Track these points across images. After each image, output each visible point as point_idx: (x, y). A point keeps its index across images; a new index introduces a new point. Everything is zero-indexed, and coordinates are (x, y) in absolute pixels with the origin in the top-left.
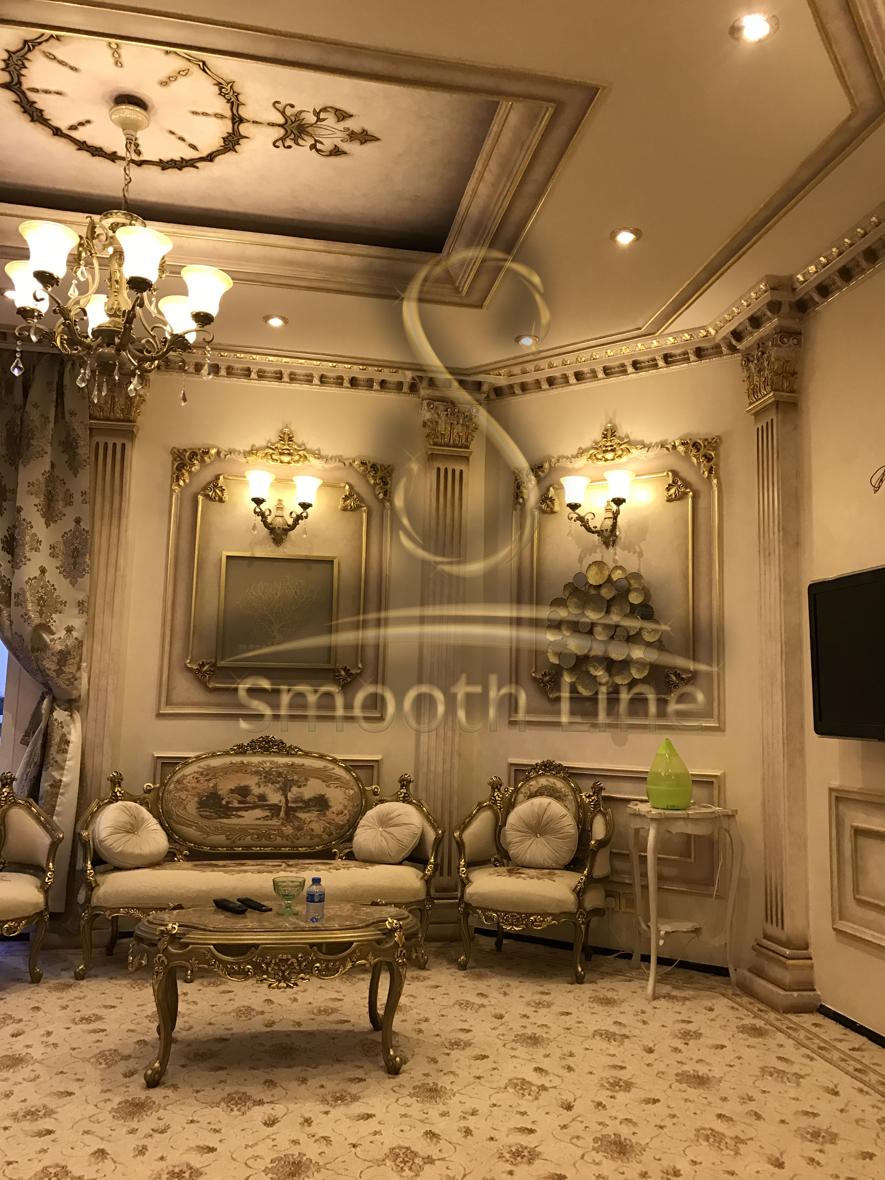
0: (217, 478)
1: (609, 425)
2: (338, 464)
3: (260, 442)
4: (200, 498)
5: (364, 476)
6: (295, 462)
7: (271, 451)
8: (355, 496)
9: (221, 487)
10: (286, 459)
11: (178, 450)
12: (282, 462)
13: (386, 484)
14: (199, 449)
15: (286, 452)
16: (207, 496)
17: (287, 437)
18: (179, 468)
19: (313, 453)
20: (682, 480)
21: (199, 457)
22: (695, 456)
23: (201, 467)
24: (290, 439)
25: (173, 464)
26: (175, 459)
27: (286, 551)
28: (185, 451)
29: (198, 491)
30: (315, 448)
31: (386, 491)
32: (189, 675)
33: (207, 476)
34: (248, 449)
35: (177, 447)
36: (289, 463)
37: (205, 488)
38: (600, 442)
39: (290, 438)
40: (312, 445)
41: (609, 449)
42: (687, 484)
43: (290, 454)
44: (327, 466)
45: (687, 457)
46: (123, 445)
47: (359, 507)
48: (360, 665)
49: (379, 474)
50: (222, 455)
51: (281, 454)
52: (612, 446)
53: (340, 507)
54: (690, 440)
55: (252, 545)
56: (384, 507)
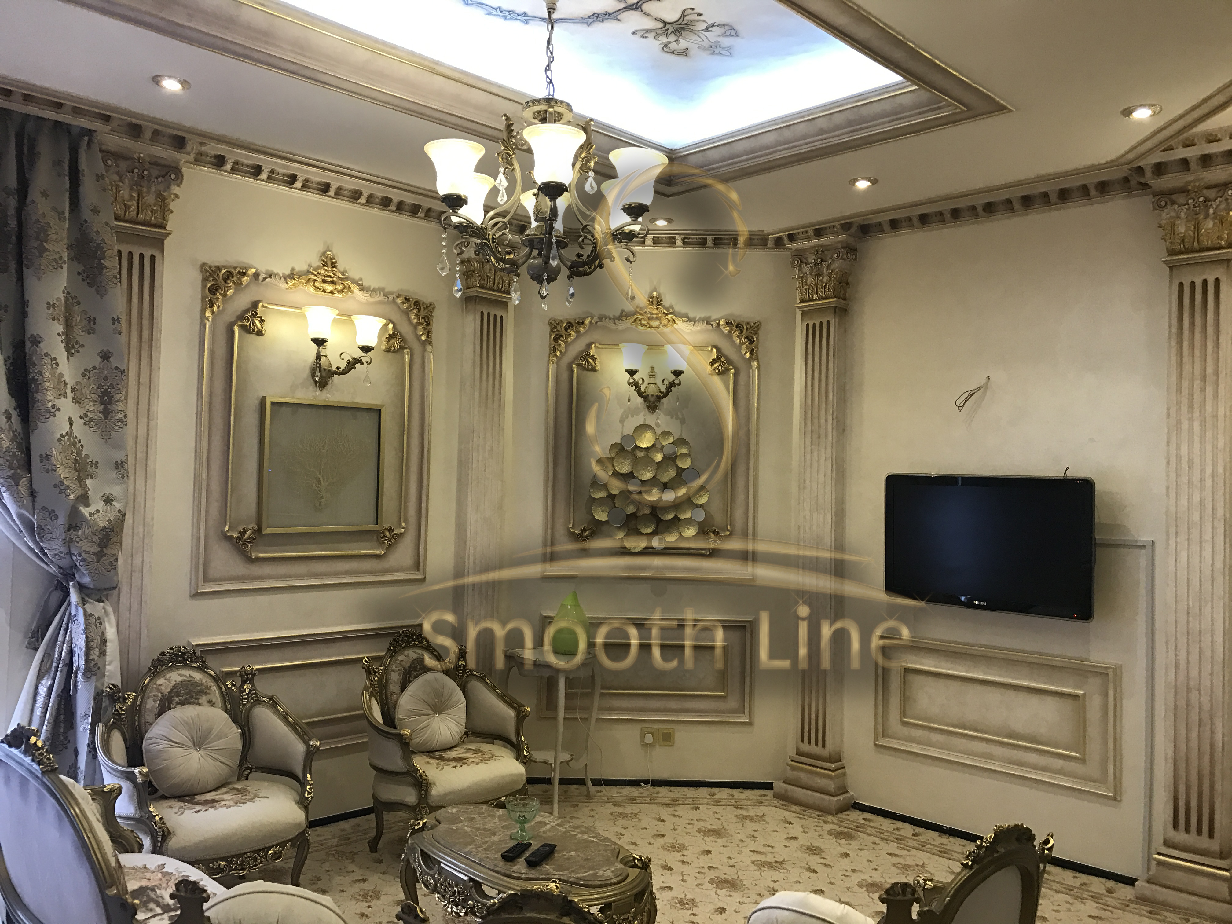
0: (255, 305)
1: (655, 293)
2: (382, 298)
3: (301, 266)
4: (236, 329)
5: (406, 313)
6: (338, 292)
7: (314, 277)
8: (399, 336)
9: (261, 317)
10: (329, 288)
11: (210, 267)
12: (324, 291)
13: (428, 324)
14: (235, 268)
15: (329, 279)
16: (243, 327)
17: (330, 262)
18: (213, 290)
19: (355, 282)
20: (725, 356)
21: (235, 278)
22: (738, 336)
23: (236, 290)
24: (334, 265)
25: (204, 286)
26: (205, 280)
27: (330, 396)
28: (219, 268)
29: (232, 320)
30: (357, 277)
31: (429, 332)
32: (226, 545)
33: (242, 302)
34: (288, 272)
35: (209, 263)
36: (332, 292)
37: (241, 317)
38: (646, 307)
39: (333, 263)
40: (354, 274)
41: (655, 316)
42: (729, 361)
43: (333, 282)
44: (372, 300)
45: (729, 335)
46: (153, 257)
47: (402, 348)
48: (403, 524)
49: (423, 313)
50: (261, 278)
51: (324, 281)
52: (657, 314)
53: (383, 347)
54: (734, 321)
55: (294, 388)
56: (425, 350)
